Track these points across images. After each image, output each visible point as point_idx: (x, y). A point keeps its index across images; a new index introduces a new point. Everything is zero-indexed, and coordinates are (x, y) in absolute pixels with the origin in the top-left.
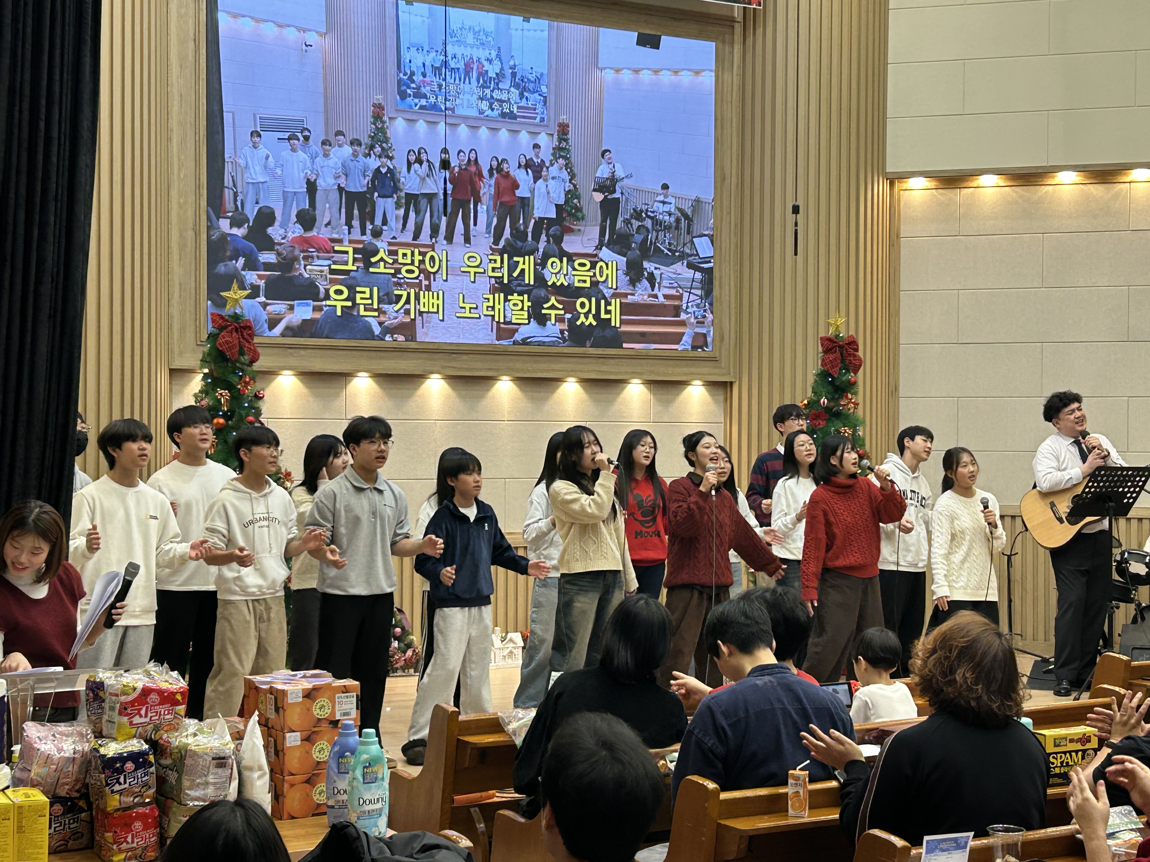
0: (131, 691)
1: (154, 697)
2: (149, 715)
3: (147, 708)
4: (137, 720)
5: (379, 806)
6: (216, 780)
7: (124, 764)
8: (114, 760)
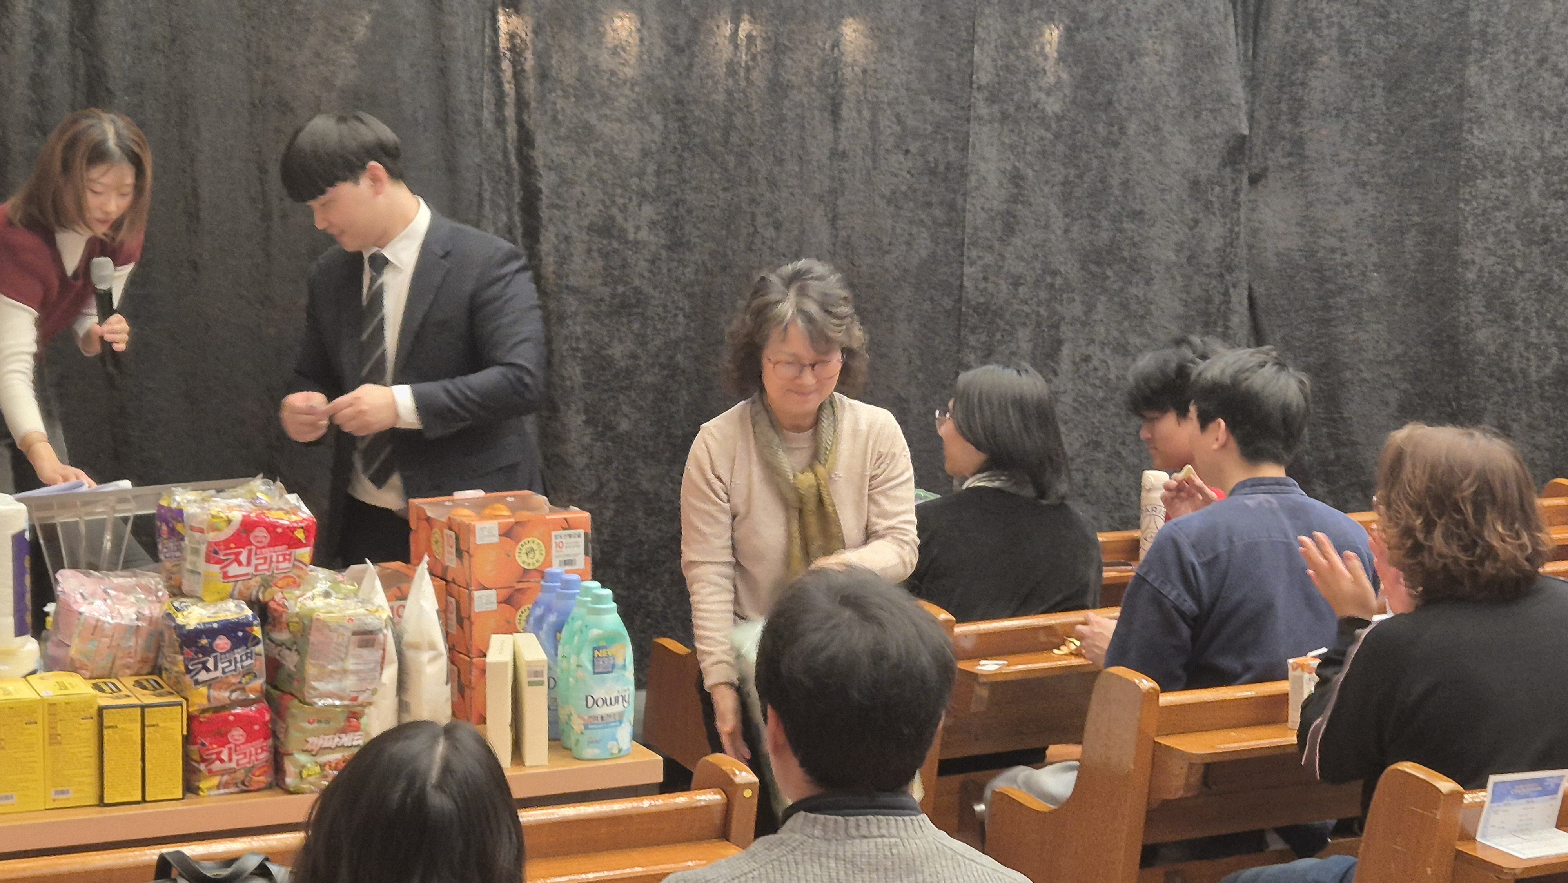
0: (223, 525)
1: (261, 534)
2: (254, 562)
3: (250, 551)
4: (234, 570)
5: (618, 708)
6: (361, 667)
7: (214, 639)
8: (198, 633)
